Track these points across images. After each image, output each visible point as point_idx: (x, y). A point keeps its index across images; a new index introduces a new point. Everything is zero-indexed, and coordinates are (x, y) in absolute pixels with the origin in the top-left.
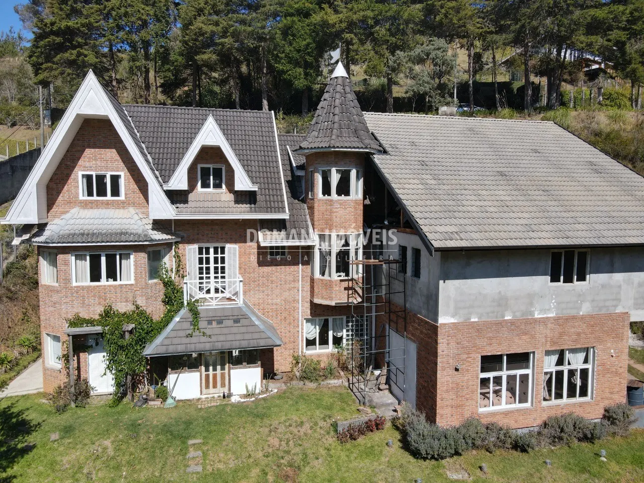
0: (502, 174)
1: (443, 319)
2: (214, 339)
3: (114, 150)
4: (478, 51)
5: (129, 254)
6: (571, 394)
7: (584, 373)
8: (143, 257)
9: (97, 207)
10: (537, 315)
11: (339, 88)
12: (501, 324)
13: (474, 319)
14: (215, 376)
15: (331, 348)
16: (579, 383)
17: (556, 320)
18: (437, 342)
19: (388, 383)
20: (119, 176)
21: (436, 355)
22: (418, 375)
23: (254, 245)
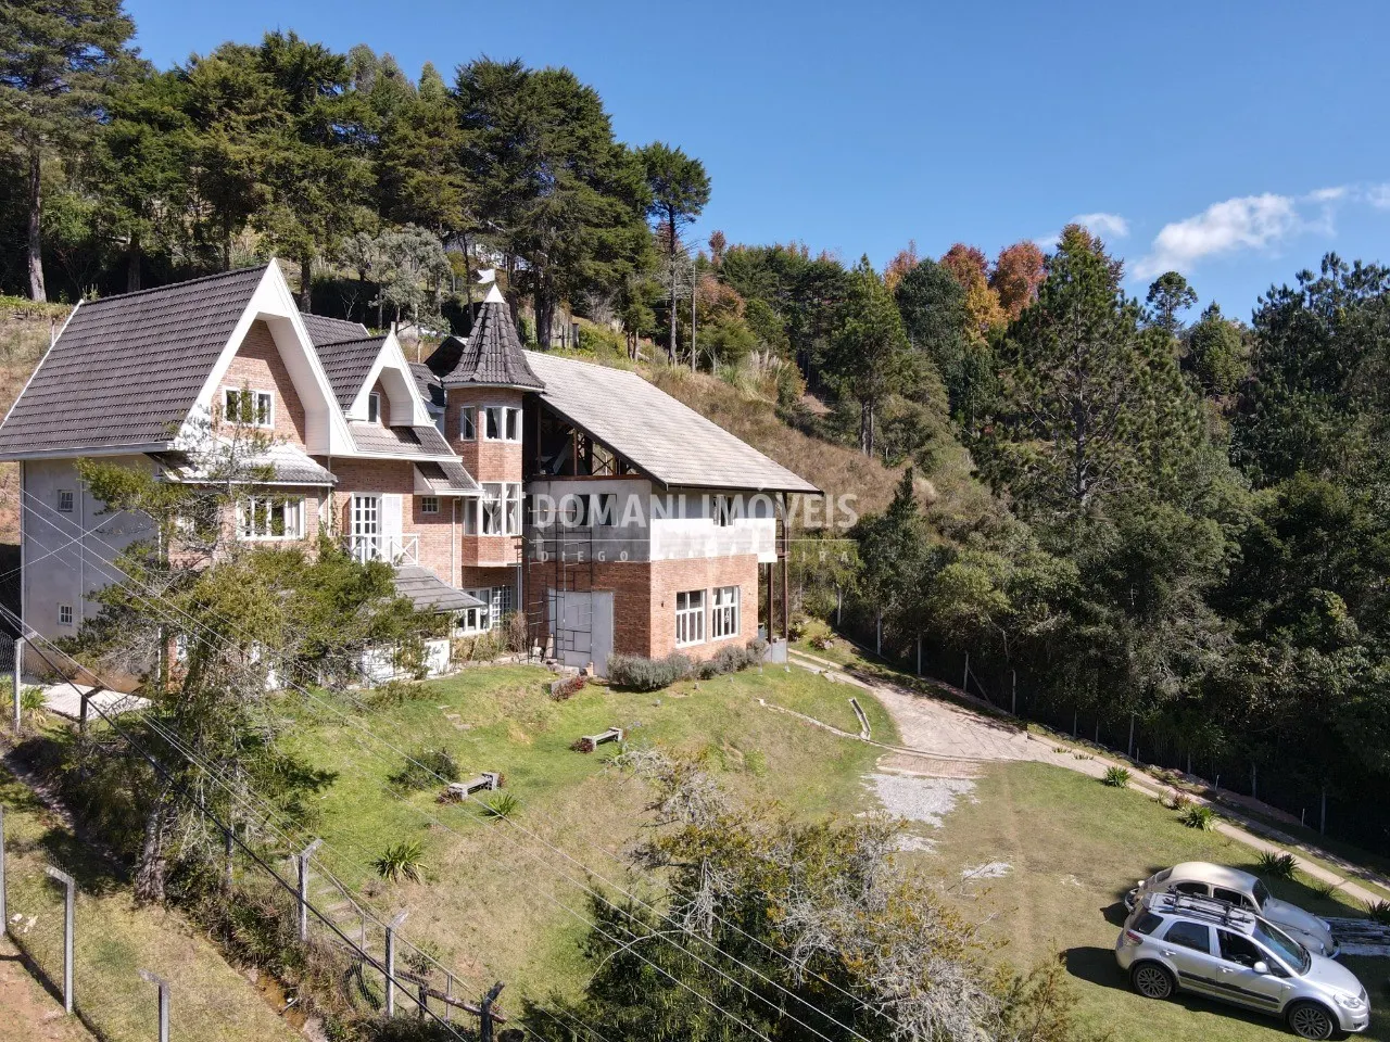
1: (654, 557)
3: (266, 362)
5: (299, 499)
6: (727, 630)
7: (733, 609)
8: (312, 502)
9: (243, 436)
10: (707, 555)
11: (501, 314)
12: (686, 562)
13: (671, 557)
15: (478, 629)
16: (730, 620)
17: (718, 559)
18: (648, 579)
19: (555, 656)
20: (268, 397)
21: (647, 591)
22: (616, 623)
23: (410, 496)
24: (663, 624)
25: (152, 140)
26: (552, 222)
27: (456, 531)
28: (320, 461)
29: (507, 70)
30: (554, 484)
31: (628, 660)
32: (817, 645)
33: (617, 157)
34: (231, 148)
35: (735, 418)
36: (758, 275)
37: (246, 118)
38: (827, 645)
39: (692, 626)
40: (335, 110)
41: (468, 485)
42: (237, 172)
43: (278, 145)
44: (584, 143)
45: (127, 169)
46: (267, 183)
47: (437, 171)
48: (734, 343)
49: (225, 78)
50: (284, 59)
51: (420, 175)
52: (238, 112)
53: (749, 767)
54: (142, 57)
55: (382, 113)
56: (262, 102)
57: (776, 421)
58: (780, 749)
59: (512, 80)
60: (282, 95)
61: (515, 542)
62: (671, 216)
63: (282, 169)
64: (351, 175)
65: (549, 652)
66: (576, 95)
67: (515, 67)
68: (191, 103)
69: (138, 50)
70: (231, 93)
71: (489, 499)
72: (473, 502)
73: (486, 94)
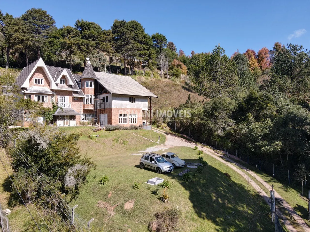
0: (121, 85)
1: (113, 107)
2: (67, 113)
3: (42, 74)
4: (111, 56)
5: (47, 96)
6: (134, 122)
7: (135, 119)
8: (50, 97)
9: (38, 86)
10: (127, 108)
11: (90, 66)
12: (122, 108)
14: (66, 122)
15: (87, 121)
16: (135, 121)
17: (131, 109)
18: (111, 111)
20: (43, 80)
22: (108, 119)
23: (71, 97)
24: (115, 119)
25: (55, 41)
26: (130, 50)
27: (81, 103)
28: (52, 90)
29: (122, 22)
30: (100, 95)
31: (109, 125)
32: (162, 128)
33: (145, 37)
34: (68, 41)
37: (72, 36)
38: (164, 128)
39: (124, 121)
41: (83, 95)
42: (69, 45)
43: (78, 40)
44: (137, 34)
45: (52, 46)
47: (108, 42)
48: (177, 73)
49: (68, 29)
50: (79, 24)
51: (104, 43)
52: (70, 35)
53: (123, 143)
54: (56, 26)
56: (75, 32)
58: (133, 142)
59: (123, 24)
61: (91, 105)
62: (160, 48)
63: (78, 44)
66: (136, 25)
67: (123, 21)
68: (62, 34)
70: (69, 31)
71: (87, 98)
72: (84, 98)
73: (118, 27)
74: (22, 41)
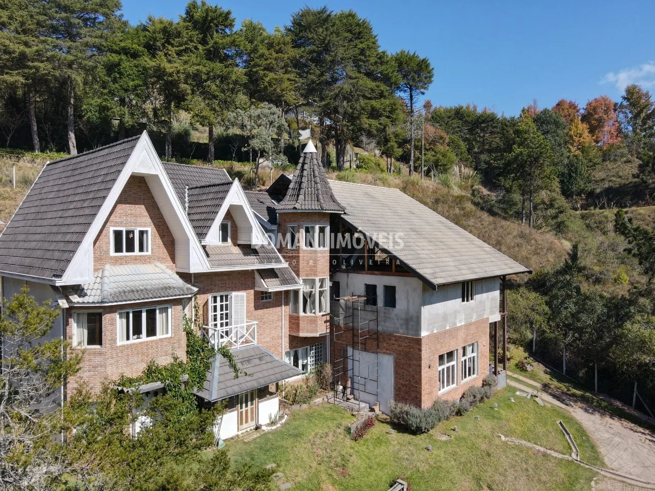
1: (424, 333)
2: (255, 377)
3: (143, 207)
5: (167, 308)
6: (470, 374)
7: (473, 359)
8: (178, 310)
9: (127, 263)
10: (458, 325)
12: (445, 332)
13: (435, 332)
14: (247, 411)
16: (472, 366)
18: (420, 350)
19: (352, 393)
20: (147, 232)
21: (420, 359)
22: (396, 378)
23: (252, 292)
24: (430, 381)
25: (127, 64)
26: (345, 98)
27: (284, 311)
28: (186, 277)
29: (319, 13)
30: (351, 275)
31: (406, 408)
32: (521, 367)
33: (381, 59)
34: (168, 65)
35: (450, 207)
36: (450, 122)
37: (177, 49)
38: (529, 368)
39: (448, 376)
40: (224, 41)
42: (170, 79)
43: (195, 63)
44: (362, 52)
45: (115, 81)
46: (188, 84)
47: (280, 72)
49: (165, 27)
50: (198, 15)
51: (271, 75)
52: (173, 45)
55: (251, 42)
56: (185, 39)
57: (473, 208)
59: (323, 18)
60: (196, 35)
61: (324, 318)
62: (411, 91)
63: (196, 76)
64: (234, 77)
65: (349, 391)
66: (358, 25)
67: (323, 11)
68: (147, 42)
69: (122, 15)
70: (168, 34)
71: (307, 290)
72: (296, 292)
73: (307, 28)
74: (20, 62)
